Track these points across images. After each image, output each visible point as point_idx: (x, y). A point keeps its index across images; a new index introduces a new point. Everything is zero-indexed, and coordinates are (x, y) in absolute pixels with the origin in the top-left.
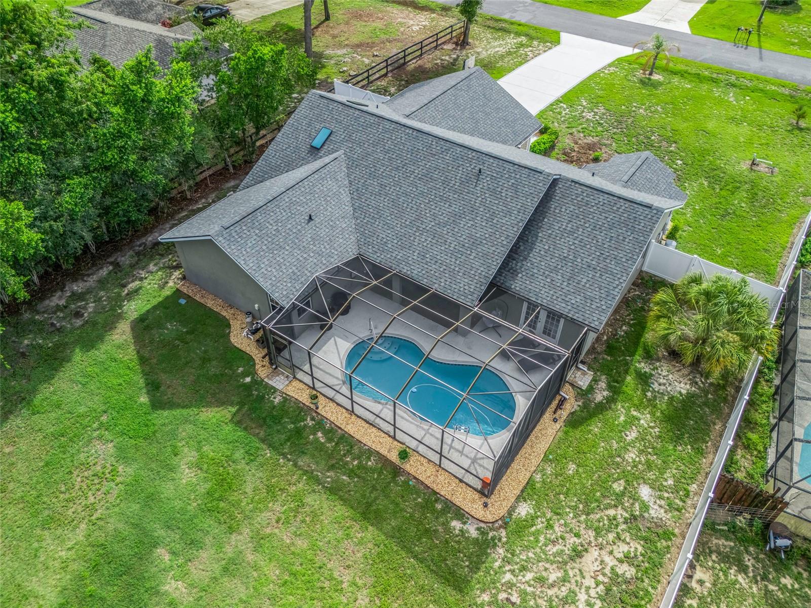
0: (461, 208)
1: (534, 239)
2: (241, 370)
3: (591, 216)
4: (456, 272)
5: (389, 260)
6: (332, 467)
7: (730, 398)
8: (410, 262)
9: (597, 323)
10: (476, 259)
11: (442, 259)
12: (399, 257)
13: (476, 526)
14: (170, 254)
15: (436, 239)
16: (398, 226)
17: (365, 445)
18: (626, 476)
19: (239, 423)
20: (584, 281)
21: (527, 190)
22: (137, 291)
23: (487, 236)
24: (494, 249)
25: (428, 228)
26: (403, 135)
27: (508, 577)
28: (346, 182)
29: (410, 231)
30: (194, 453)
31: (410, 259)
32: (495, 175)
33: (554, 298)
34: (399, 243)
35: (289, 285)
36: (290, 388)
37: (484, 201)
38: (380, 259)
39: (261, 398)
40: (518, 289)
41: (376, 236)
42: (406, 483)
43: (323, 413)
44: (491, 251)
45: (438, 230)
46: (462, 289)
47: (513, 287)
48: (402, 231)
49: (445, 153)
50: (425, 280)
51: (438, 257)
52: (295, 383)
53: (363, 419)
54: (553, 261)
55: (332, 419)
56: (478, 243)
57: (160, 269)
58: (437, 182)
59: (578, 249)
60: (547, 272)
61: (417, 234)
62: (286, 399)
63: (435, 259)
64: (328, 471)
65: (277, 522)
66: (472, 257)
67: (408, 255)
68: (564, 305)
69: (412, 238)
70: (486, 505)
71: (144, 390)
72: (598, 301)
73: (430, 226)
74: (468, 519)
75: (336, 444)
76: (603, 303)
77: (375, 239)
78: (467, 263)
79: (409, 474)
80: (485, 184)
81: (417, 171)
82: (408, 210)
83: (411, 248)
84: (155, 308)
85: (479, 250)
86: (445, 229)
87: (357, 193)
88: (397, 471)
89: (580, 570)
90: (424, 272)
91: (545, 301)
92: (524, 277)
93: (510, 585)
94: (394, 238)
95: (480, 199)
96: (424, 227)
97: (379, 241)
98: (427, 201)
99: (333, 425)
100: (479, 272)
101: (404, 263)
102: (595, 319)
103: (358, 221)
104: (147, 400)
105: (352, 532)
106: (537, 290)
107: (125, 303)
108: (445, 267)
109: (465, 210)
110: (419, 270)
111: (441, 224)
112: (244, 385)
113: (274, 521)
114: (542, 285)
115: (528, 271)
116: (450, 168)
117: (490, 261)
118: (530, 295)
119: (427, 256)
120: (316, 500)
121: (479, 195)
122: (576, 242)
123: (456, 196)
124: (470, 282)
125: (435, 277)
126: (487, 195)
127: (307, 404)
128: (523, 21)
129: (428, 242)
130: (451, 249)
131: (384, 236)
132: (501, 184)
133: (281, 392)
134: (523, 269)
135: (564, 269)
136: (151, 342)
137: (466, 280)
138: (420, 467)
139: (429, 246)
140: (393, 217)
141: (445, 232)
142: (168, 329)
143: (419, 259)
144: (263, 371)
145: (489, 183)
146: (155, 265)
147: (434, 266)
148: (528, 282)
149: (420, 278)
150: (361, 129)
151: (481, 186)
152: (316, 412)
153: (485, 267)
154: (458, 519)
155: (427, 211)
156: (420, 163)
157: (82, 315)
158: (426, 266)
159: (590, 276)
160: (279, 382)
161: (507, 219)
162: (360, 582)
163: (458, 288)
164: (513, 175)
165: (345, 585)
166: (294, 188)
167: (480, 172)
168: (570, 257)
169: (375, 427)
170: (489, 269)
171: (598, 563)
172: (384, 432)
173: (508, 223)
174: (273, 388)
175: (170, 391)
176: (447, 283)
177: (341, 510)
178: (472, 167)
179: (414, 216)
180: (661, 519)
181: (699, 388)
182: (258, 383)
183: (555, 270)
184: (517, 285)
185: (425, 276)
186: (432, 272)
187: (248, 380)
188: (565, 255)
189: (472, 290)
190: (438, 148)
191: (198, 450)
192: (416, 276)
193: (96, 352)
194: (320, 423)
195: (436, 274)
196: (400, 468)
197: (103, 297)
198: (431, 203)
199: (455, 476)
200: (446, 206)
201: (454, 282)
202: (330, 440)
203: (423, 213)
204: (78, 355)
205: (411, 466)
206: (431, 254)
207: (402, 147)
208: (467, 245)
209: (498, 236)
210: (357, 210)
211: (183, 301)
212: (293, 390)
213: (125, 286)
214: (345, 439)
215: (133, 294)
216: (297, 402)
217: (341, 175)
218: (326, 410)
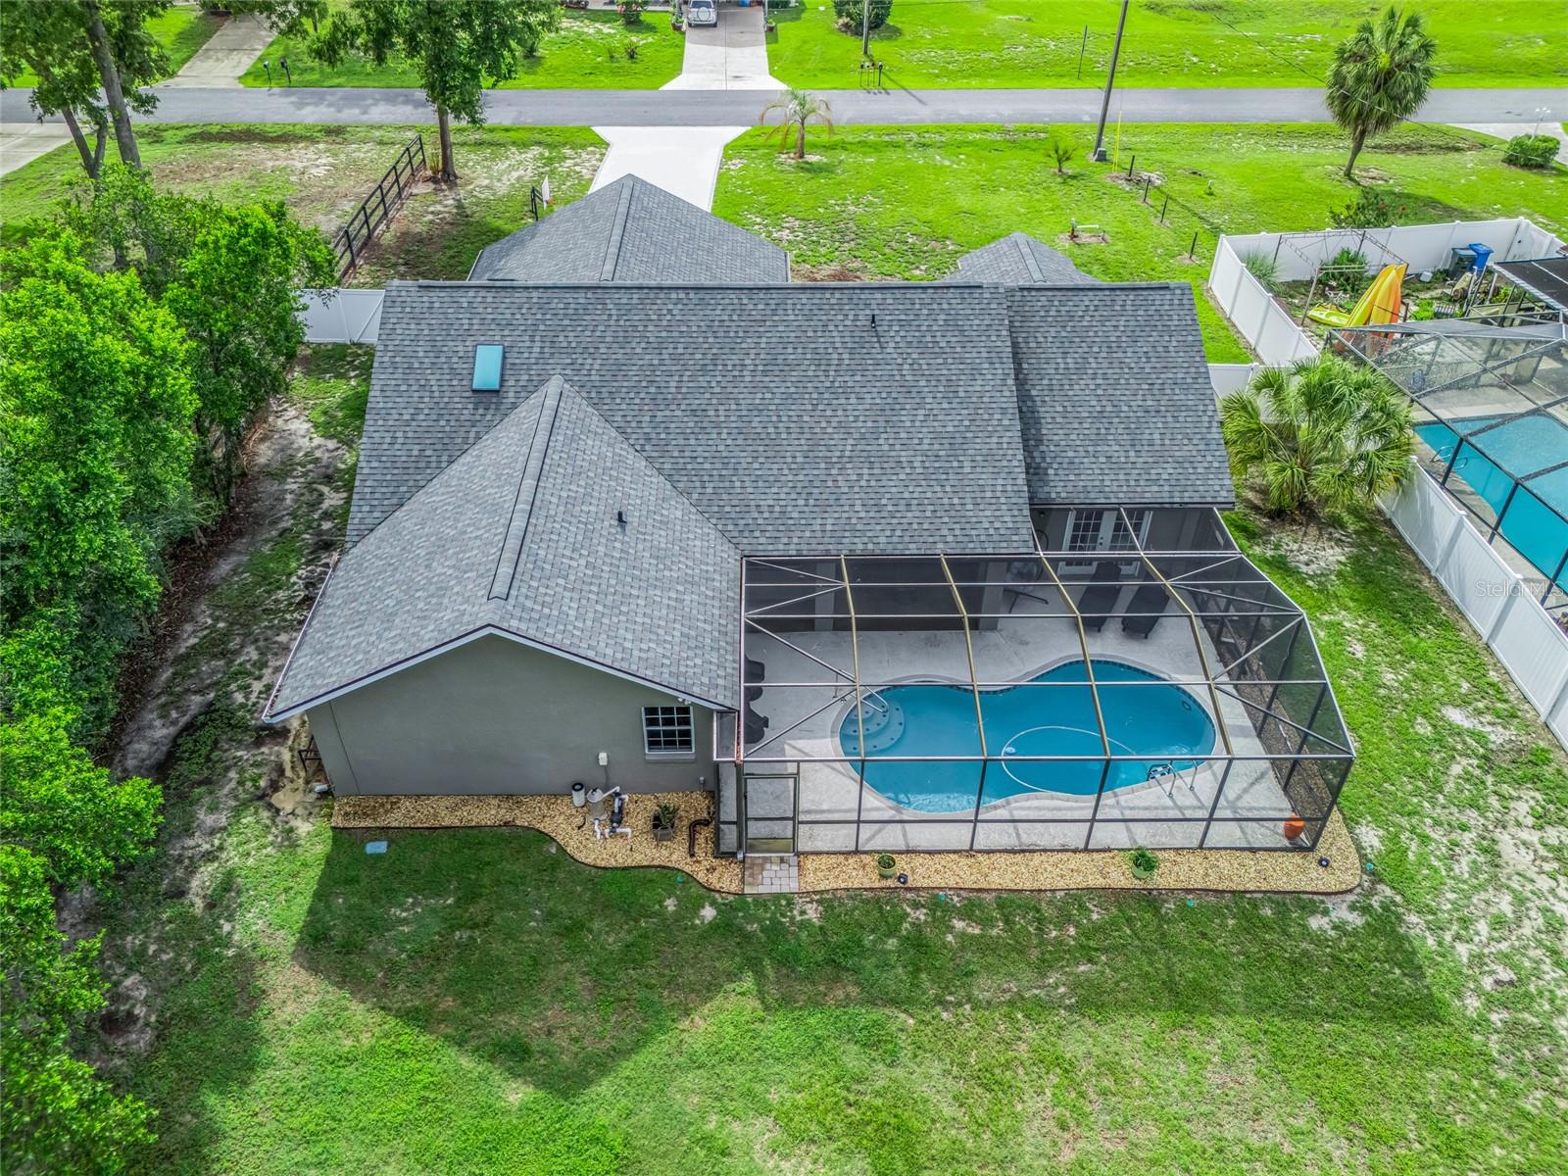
0: (884, 395)
1: (1029, 404)
2: (670, 904)
3: (1091, 334)
4: (959, 508)
5: (813, 541)
6: (1043, 966)
7: (1394, 540)
8: (859, 527)
9: (1224, 494)
10: (979, 470)
11: (916, 495)
12: (829, 527)
13: (1344, 906)
14: (227, 769)
15: (877, 465)
16: (786, 472)
17: (1053, 891)
18: (1415, 710)
19: (786, 1001)
20: (1157, 436)
21: (977, 322)
22: (228, 884)
23: (967, 423)
24: (995, 440)
25: (847, 454)
26: (671, 307)
27: (1462, 949)
28: (614, 433)
29: (816, 472)
30: (761, 1123)
31: (854, 521)
32: (903, 317)
33: (1132, 483)
34: (812, 502)
35: (698, 661)
36: (810, 878)
37: (916, 367)
38: (792, 547)
39: (775, 931)
40: (1063, 495)
41: (753, 509)
42: (1183, 907)
43: (926, 883)
44: (995, 446)
45: (869, 448)
46: (992, 531)
47: (1053, 495)
48: (801, 478)
49: (780, 312)
50: (911, 546)
51: (906, 495)
52: (810, 863)
53: (1000, 851)
54: (1085, 425)
55: (952, 884)
56: (960, 441)
57: (237, 813)
58: (803, 368)
59: (1110, 392)
60: (1090, 449)
61: (834, 472)
62: (828, 902)
63: (903, 502)
64: (1044, 976)
65: (1064, 1127)
66: (967, 470)
67: (845, 515)
68: (1155, 488)
69: (830, 484)
70: (1324, 863)
71: (496, 1077)
72: (1200, 459)
73: (849, 448)
74: (1323, 902)
75: (1007, 921)
76: (1209, 458)
77: (756, 515)
78: (966, 482)
79: (1172, 890)
80: (898, 339)
81: (748, 362)
82: (784, 436)
83: (842, 502)
84: (322, 895)
85: (971, 452)
86: (881, 441)
87: (652, 447)
88: (1151, 899)
89: (1519, 874)
90: (898, 533)
91: (1121, 495)
92: (1060, 472)
93: (1477, 960)
94: (794, 496)
95: (906, 367)
96: (838, 454)
97: (766, 515)
98: (810, 407)
99: (964, 894)
100: (999, 488)
101: (847, 534)
102: (1217, 488)
103: (695, 496)
104: (531, 1089)
105: (1195, 1050)
106: (1097, 483)
107: (227, 927)
108: (932, 508)
109: (894, 395)
110: (888, 533)
111: (868, 436)
112: (714, 927)
113: (1056, 1131)
114: (1097, 471)
115: (1058, 460)
116: (811, 334)
117: (1005, 463)
118: (1092, 495)
119: (884, 502)
120: (1081, 1042)
121: (900, 361)
122: (1098, 382)
123: (858, 378)
124: (998, 513)
125: (927, 533)
126: (915, 356)
127: (877, 885)
129: (866, 477)
130: (919, 471)
131: (771, 503)
132: (924, 328)
133: (801, 894)
134: (1048, 460)
135: (1112, 431)
136: (393, 969)
137: (988, 513)
138: (1176, 868)
139: (873, 483)
140: (761, 460)
141: (886, 447)
142: (405, 921)
143: (872, 514)
144: (726, 879)
145: (902, 333)
146: (213, 809)
147: (909, 514)
148: (1072, 477)
149: (900, 546)
150: (567, 322)
151: (892, 345)
152: (909, 889)
153: (1003, 475)
154: (1313, 913)
155: (824, 425)
156: (744, 345)
157: (131, 1018)
158: (894, 521)
159: (1160, 425)
160: (775, 879)
161: (980, 382)
162: (1300, 1123)
163: (983, 532)
164: (935, 306)
165: (1287, 1148)
166: (544, 472)
167: (873, 321)
168: (1108, 409)
169: (1034, 851)
170: (1013, 476)
171: (1523, 850)
172: (1058, 851)
173: (987, 388)
174: (777, 897)
175: (561, 1039)
176: (957, 532)
177: (1143, 1027)
178: (851, 317)
179: (803, 442)
180: (1511, 741)
181: (1351, 545)
182: (734, 909)
183: (1099, 439)
184: (1059, 489)
185: (907, 539)
186: (915, 526)
187: (708, 913)
188: (1098, 409)
189: (1010, 525)
190: (761, 307)
191: (765, 1110)
192: (890, 546)
193: (270, 1072)
194: (937, 904)
195: (925, 526)
196: (1150, 891)
197: (144, 946)
198: (820, 407)
199: (1237, 849)
200: (852, 401)
201: (968, 526)
202: (986, 922)
203: (818, 430)
204: (225, 1110)
205: (1163, 878)
206: (888, 496)
207: (685, 329)
208: (942, 453)
209: (986, 417)
210: (676, 478)
211: (378, 847)
212: (821, 877)
213: (179, 893)
214: (1009, 903)
215: (225, 897)
216: (854, 893)
217: (595, 422)
218: (923, 874)
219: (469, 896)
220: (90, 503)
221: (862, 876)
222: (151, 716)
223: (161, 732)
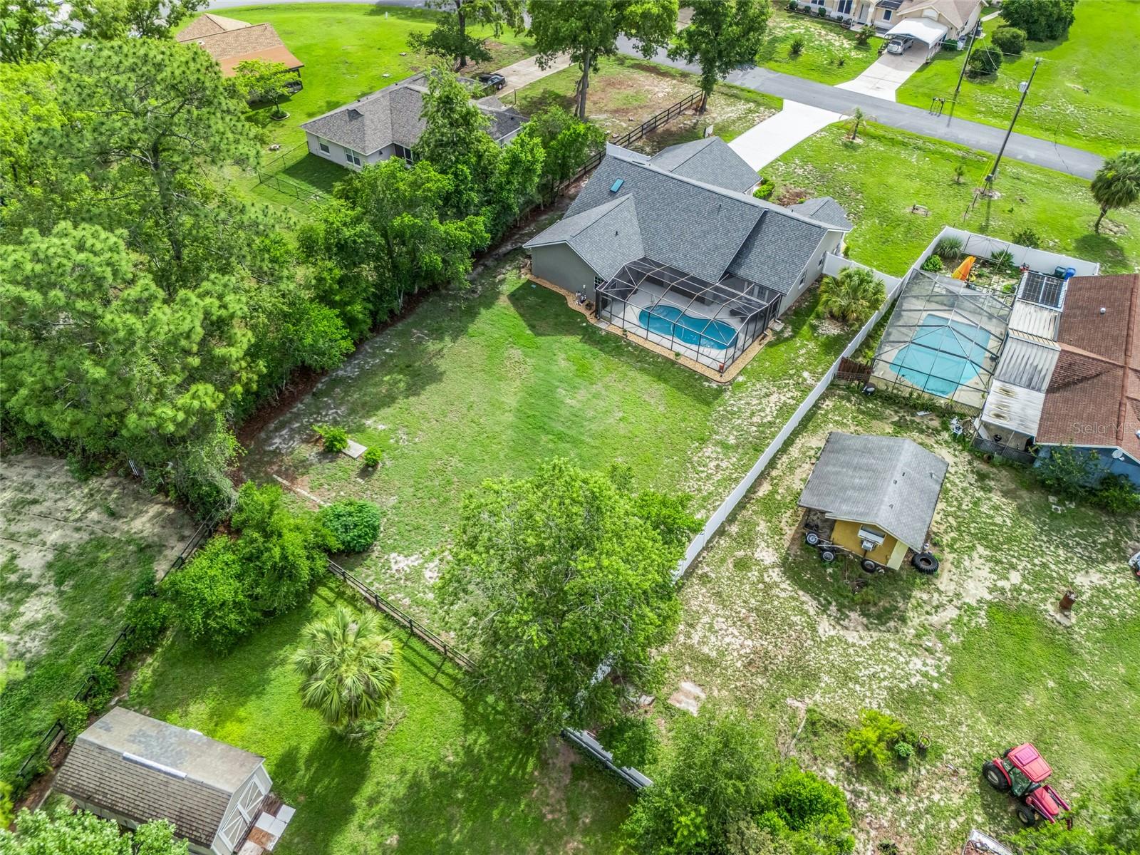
0: (709, 228)
2: (579, 320)
3: (786, 233)
4: (706, 264)
5: (664, 259)
6: (639, 361)
8: (677, 260)
10: (718, 258)
12: (669, 257)
13: (716, 384)
15: (693, 245)
16: (670, 239)
17: (655, 353)
18: (796, 368)
19: (585, 343)
20: (780, 268)
21: (749, 217)
22: (504, 280)
23: (724, 244)
24: (728, 251)
25: (688, 240)
26: (671, 184)
27: (732, 402)
28: (636, 213)
29: (677, 241)
30: (564, 355)
31: (677, 258)
32: (730, 208)
33: (763, 278)
34: (669, 249)
35: (610, 270)
36: (609, 328)
37: (723, 223)
38: (657, 259)
39: (594, 333)
40: (741, 274)
41: (655, 245)
42: (679, 367)
44: (726, 253)
45: (694, 240)
46: (709, 274)
47: (739, 273)
48: (672, 241)
49: (697, 195)
50: (687, 269)
51: (695, 256)
52: (611, 326)
53: (652, 342)
54: (763, 258)
55: (636, 342)
56: (719, 248)
57: (514, 269)
58: (693, 213)
59: (777, 251)
60: (759, 265)
61: (681, 243)
62: (608, 333)
63: (693, 257)
64: (637, 362)
66: (715, 256)
67: (676, 255)
68: (768, 282)
69: (678, 245)
70: (721, 376)
71: (527, 328)
72: (787, 279)
73: (689, 238)
74: (712, 381)
75: (640, 352)
76: (790, 280)
77: (654, 247)
78: (712, 259)
79: (679, 363)
80: (723, 214)
81: (680, 206)
82: (676, 229)
83: (678, 252)
84: (518, 289)
85: (719, 252)
86: (698, 239)
87: (642, 220)
88: (673, 363)
89: (768, 401)
90: (685, 265)
91: (757, 280)
92: (745, 268)
94: (667, 246)
95: (720, 222)
96: (686, 239)
97: (657, 248)
98: (687, 224)
99: (637, 344)
100: (719, 264)
101: (673, 260)
103: (644, 237)
104: (531, 332)
105: (653, 385)
106: (753, 275)
107: (500, 286)
108: (699, 262)
109: (711, 229)
110: (682, 264)
112: (584, 327)
114: (756, 272)
115: (748, 264)
116: (701, 204)
117: (725, 258)
118: (749, 277)
119: (688, 256)
120: (633, 374)
121: (719, 220)
122: (776, 247)
123: (705, 221)
124: (714, 270)
125: (693, 268)
126: (724, 220)
127: (620, 335)
128: (752, 88)
129: (688, 247)
130: (703, 251)
131: (661, 245)
132: (733, 213)
133: (604, 330)
134: (745, 263)
135: (769, 262)
136: (523, 306)
137: (712, 268)
138: (686, 361)
139: (689, 250)
140: (666, 233)
142: (529, 300)
143: (683, 258)
144: (593, 321)
145: (726, 213)
146: (510, 266)
147: (691, 262)
148: (747, 270)
149: (684, 269)
150: (643, 179)
151: (721, 215)
152: (626, 339)
153: (723, 261)
154: (707, 381)
155: (688, 230)
156: (683, 201)
158: (687, 261)
159: (783, 266)
160: (603, 325)
161: (736, 234)
162: (659, 402)
163: (707, 273)
164: (741, 209)
166: (606, 215)
167: (720, 206)
168: (773, 256)
169: (660, 345)
170: (726, 262)
171: (778, 399)
172: (665, 348)
173: (737, 237)
174: (600, 328)
175: (542, 328)
176: (700, 271)
177: (646, 377)
178: (716, 203)
179: (679, 232)
180: (810, 383)
182: (590, 326)
183: (763, 263)
184: (741, 272)
185: (687, 267)
186: (691, 265)
187: (584, 324)
188: (770, 255)
189: (715, 274)
190: (694, 192)
191: (566, 353)
192: (682, 268)
193: (493, 310)
194: (629, 344)
195: (694, 266)
196: (675, 361)
197: (485, 283)
198: (690, 225)
199: (704, 365)
200: (699, 226)
201: (704, 270)
202: (636, 350)
203: (685, 231)
204: (483, 311)
205: (681, 361)
206: (690, 255)
207: (670, 191)
208: (712, 249)
209: (730, 244)
210: (642, 230)
211: (534, 286)
212: (611, 329)
213: (495, 277)
214: (644, 350)
215: (502, 282)
216: (615, 334)
217: (632, 209)
218: (631, 338)
219: (543, 302)
220: (508, 187)
221: (619, 332)
222: (509, 244)
223: (509, 247)
